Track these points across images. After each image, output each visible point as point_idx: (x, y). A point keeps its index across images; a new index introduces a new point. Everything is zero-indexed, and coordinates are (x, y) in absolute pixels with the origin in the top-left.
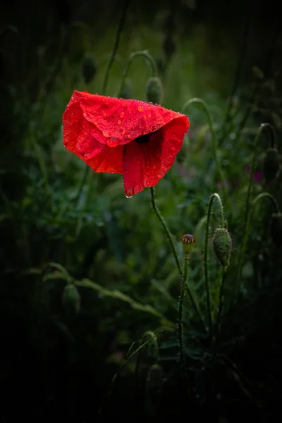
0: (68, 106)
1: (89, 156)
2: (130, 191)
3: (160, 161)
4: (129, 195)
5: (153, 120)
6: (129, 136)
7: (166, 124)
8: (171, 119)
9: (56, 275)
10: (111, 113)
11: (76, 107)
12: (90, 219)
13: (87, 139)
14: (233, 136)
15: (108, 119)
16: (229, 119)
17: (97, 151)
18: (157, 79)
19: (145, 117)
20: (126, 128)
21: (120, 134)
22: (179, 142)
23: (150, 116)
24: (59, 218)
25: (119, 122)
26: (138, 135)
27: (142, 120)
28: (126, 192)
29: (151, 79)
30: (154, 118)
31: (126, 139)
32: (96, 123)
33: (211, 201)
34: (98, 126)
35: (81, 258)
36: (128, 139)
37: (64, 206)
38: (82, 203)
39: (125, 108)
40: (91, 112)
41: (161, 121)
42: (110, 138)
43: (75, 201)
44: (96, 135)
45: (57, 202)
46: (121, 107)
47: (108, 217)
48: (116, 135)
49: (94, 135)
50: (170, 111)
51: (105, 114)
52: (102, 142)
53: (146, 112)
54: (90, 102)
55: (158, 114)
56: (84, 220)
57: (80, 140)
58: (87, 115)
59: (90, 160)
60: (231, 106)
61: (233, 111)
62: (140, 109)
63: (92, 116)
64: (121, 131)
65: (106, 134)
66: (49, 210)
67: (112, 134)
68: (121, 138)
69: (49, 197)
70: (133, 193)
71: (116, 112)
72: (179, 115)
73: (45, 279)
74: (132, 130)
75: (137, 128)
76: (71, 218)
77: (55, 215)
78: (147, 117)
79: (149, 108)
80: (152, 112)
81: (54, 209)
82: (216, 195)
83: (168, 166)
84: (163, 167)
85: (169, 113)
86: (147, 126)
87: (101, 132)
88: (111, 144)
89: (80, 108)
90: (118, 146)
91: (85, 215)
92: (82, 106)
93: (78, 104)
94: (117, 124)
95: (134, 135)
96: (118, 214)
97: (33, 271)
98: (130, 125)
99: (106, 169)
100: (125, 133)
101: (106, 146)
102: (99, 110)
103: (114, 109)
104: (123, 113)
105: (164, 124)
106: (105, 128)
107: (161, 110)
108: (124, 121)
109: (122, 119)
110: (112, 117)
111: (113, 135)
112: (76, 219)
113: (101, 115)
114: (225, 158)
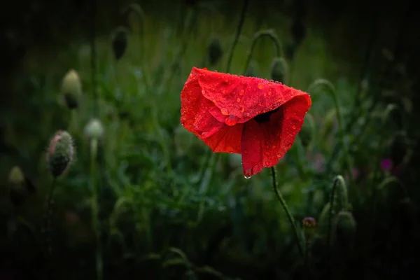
0: (186, 83)
1: (206, 134)
2: (248, 171)
3: (280, 141)
4: (248, 175)
5: (273, 98)
6: (248, 114)
7: (287, 103)
8: (292, 97)
9: (177, 261)
10: (231, 90)
11: (194, 84)
12: (211, 202)
13: (206, 117)
14: (361, 121)
15: (227, 96)
16: (358, 103)
17: (215, 129)
18: (282, 60)
19: (265, 95)
20: (245, 105)
21: (239, 112)
22: (300, 120)
23: (270, 93)
24: (180, 202)
25: (239, 100)
26: (257, 113)
27: (262, 97)
28: (245, 172)
29: (276, 59)
30: (274, 96)
31: (245, 117)
32: (214, 101)
33: (335, 184)
34: (216, 104)
35: (204, 246)
36: (247, 117)
37: (186, 190)
38: (204, 188)
39: (245, 86)
40: (210, 90)
41: (281, 98)
42: (228, 116)
43: (198, 184)
44: (214, 113)
45: (180, 186)
46: (241, 84)
47: (232, 203)
48: (236, 113)
49: (212, 113)
50: (292, 88)
51: (224, 92)
52: (221, 120)
53: (266, 90)
54: (209, 80)
55: (278, 92)
56: (206, 204)
57: (198, 118)
58: (206, 92)
59: (207, 138)
60: (360, 89)
61: (362, 95)
62: (260, 87)
63: (210, 94)
64: (241, 109)
65: (224, 112)
66: (171, 194)
67: (230, 112)
68: (240, 116)
69: (171, 180)
70: (252, 174)
71: (235, 89)
72: (300, 93)
73: (165, 264)
74: (251, 108)
75: (257, 106)
76: (193, 202)
77: (177, 199)
78: (267, 94)
79: (270, 85)
80: (273, 89)
81: (176, 193)
82: (340, 177)
83: (288, 146)
84: (283, 147)
85: (290, 91)
86: (267, 104)
87: (220, 110)
88: (230, 123)
89: (198, 85)
90: (237, 124)
91: (207, 199)
92: (201, 84)
93: (197, 81)
94: (236, 101)
95: (253, 113)
96: (243, 200)
97: (153, 256)
98: (250, 103)
99: (225, 149)
100: (245, 112)
101: (225, 124)
102: (218, 87)
103: (233, 86)
104: (243, 91)
105: (285, 102)
106: (223, 106)
107: (282, 87)
108: (243, 98)
109: (241, 97)
110: (231, 94)
111: (232, 113)
112: (198, 203)
113: (220, 92)
114: (354, 143)
